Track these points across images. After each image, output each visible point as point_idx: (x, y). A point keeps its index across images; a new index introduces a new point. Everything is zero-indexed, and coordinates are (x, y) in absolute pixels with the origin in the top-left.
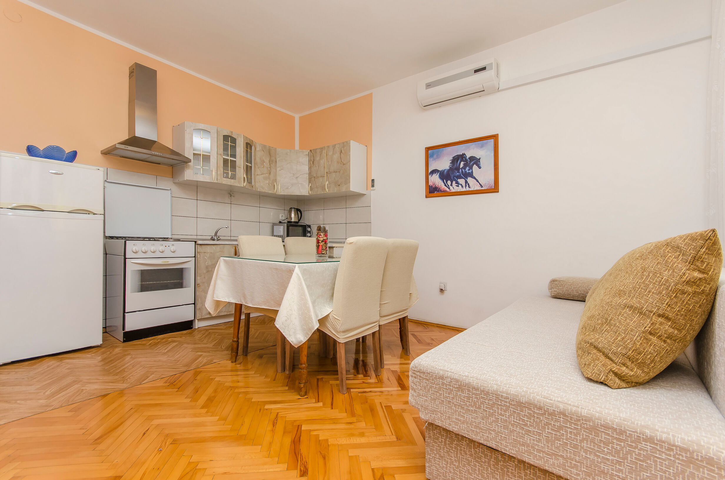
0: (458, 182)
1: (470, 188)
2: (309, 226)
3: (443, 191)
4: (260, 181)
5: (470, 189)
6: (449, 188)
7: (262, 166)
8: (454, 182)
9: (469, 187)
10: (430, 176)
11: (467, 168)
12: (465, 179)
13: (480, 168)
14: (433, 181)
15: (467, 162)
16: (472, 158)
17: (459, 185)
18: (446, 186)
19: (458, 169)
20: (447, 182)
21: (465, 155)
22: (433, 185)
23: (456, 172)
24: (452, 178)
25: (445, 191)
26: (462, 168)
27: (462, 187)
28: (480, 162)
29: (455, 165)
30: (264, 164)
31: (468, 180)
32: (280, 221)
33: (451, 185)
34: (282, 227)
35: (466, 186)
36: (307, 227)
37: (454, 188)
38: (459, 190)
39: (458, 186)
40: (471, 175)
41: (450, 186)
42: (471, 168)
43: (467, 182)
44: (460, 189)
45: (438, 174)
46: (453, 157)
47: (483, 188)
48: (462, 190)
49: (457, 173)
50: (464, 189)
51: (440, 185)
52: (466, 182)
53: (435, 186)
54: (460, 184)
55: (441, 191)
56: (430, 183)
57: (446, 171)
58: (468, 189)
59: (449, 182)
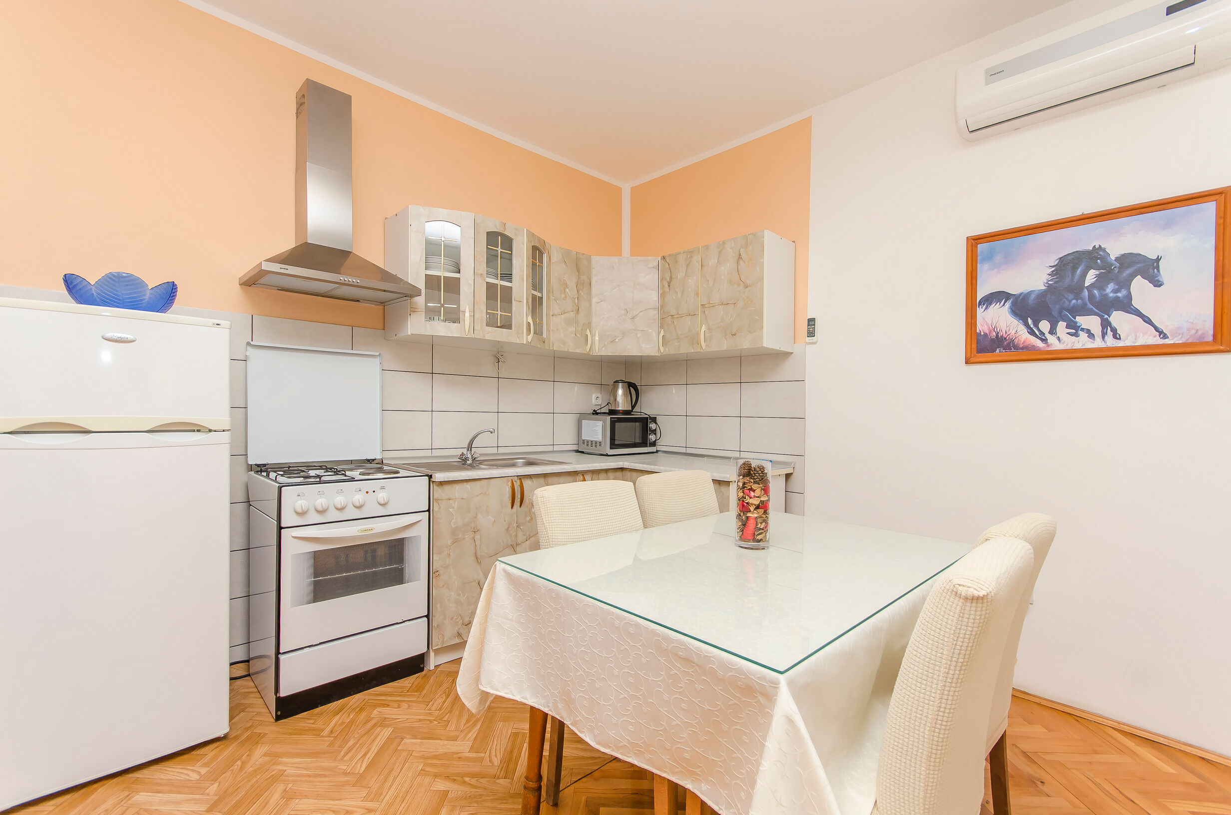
0: (1076, 323)
1: (1120, 339)
2: (654, 420)
3: (1022, 348)
4: (557, 329)
5: (1120, 344)
6: (1044, 340)
7: (563, 296)
8: (1062, 325)
9: (1116, 336)
10: (980, 311)
11: (1110, 287)
12: (1101, 317)
13: (1158, 284)
14: (989, 322)
15: (1110, 271)
16: (1127, 260)
17: (1080, 332)
18: (1032, 333)
19: (1077, 289)
20: (1036, 325)
21: (1104, 250)
22: (990, 332)
23: (1071, 296)
24: (1055, 313)
25: (1028, 348)
26: (1092, 285)
27: (1091, 335)
28: (1158, 268)
29: (1067, 281)
30: (567, 290)
31: (1111, 319)
32: (594, 411)
33: (1052, 332)
34: (600, 423)
35: (1104, 335)
36: (649, 421)
37: (1063, 339)
38: (1078, 346)
39: (1076, 335)
40: (1126, 305)
41: (1048, 336)
42: (1126, 284)
43: (1110, 324)
44: (1082, 342)
45: (1008, 304)
46: (1060, 258)
47: (1167, 341)
48: (1090, 344)
49: (1074, 301)
50: (1098, 343)
51: (1014, 332)
52: (1105, 324)
53: (997, 335)
54: (1082, 330)
55: (1016, 347)
56: (982, 327)
57: (1033, 296)
58: (1110, 342)
59: (1045, 326)
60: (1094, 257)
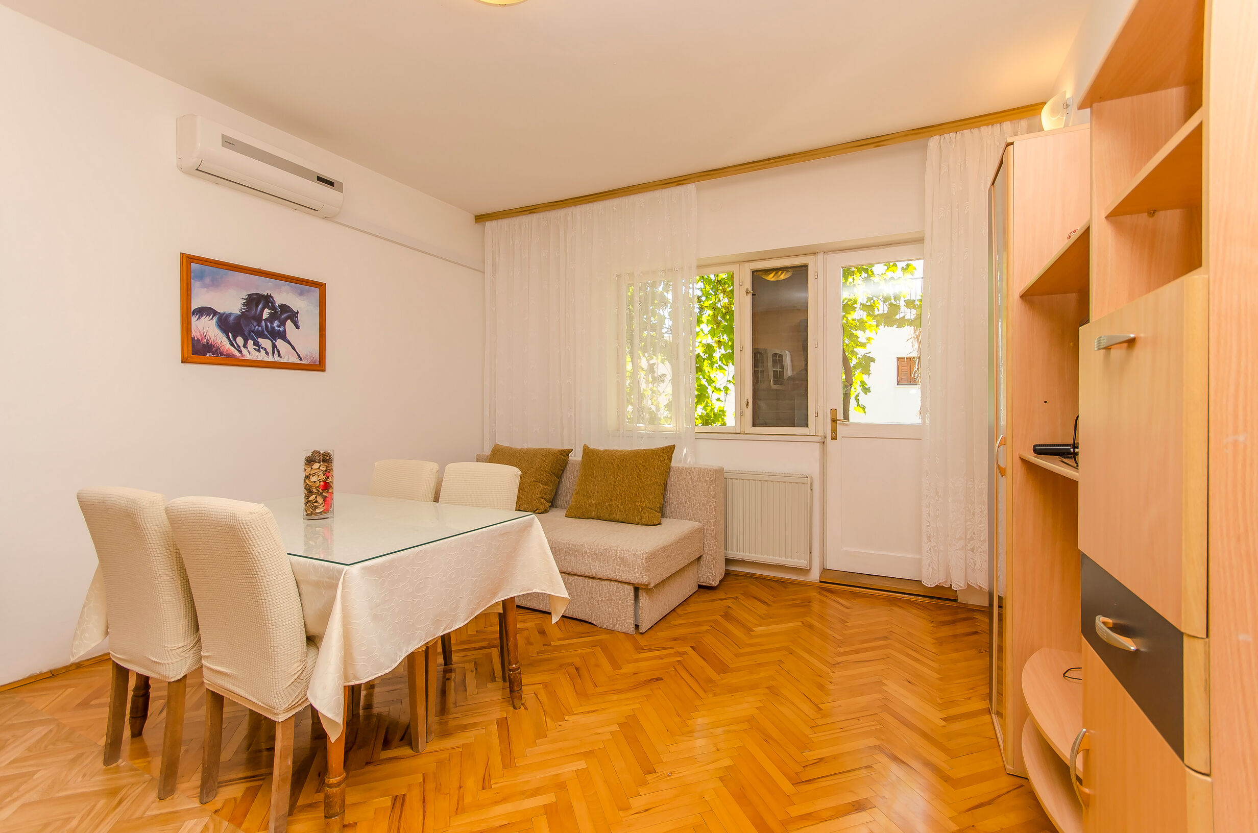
0: (258, 342)
1: (281, 357)
3: (226, 355)
5: (282, 361)
6: (240, 352)
8: (250, 342)
9: (279, 355)
10: (194, 319)
11: (276, 323)
12: (272, 341)
13: (298, 327)
14: (201, 330)
15: (276, 312)
16: (284, 308)
17: (261, 349)
18: (232, 345)
19: (259, 319)
20: (235, 339)
21: (273, 298)
22: (202, 338)
23: (255, 324)
24: (246, 333)
25: (230, 356)
26: (266, 320)
27: (267, 353)
28: (297, 317)
29: (253, 312)
31: (277, 344)
33: (245, 346)
35: (273, 353)
38: (260, 359)
39: (258, 351)
40: (283, 336)
41: (242, 348)
42: (283, 323)
43: (276, 347)
44: (261, 356)
45: (215, 319)
46: (249, 295)
47: (302, 362)
48: (266, 359)
49: (257, 327)
50: (270, 359)
51: (219, 342)
52: (274, 346)
53: (208, 343)
54: (262, 348)
55: (222, 354)
56: (195, 334)
57: (232, 318)
58: (277, 359)
59: (240, 340)
60: (267, 300)
